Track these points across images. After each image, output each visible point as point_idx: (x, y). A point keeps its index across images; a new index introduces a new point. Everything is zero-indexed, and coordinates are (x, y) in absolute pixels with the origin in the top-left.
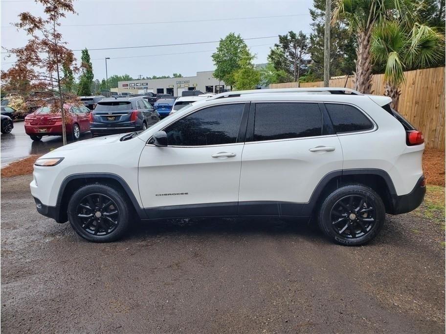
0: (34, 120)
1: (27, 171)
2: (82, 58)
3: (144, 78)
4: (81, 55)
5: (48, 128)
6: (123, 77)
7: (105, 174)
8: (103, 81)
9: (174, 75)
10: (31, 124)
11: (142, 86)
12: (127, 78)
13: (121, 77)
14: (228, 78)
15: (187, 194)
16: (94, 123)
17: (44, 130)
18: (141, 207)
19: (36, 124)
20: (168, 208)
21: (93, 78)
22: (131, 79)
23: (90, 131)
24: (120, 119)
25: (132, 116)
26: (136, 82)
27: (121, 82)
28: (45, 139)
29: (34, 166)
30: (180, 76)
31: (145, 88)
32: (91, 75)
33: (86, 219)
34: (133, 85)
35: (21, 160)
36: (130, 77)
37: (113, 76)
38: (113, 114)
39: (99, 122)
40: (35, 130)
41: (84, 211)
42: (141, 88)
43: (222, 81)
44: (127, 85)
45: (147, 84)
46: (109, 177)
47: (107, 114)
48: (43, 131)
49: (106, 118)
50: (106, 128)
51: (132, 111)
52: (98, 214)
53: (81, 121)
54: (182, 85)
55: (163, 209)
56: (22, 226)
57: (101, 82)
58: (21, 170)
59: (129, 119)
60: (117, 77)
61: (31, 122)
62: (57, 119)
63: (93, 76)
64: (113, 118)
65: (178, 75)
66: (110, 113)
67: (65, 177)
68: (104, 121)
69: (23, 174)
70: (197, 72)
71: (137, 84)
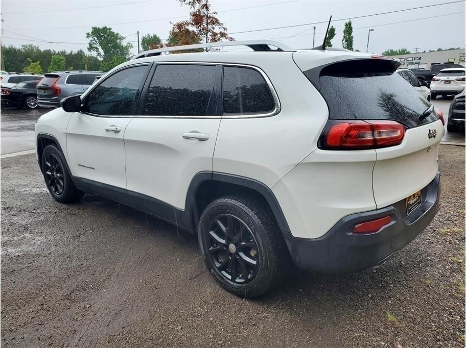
2: (344, 32)
4: (344, 28)
6: (399, 51)
11: (414, 61)
12: (403, 52)
13: (396, 51)
15: (94, 169)
31: (416, 63)
33: (50, 176)
34: (403, 59)
42: (412, 64)
45: (420, 58)
60: (392, 51)
71: (408, 59)
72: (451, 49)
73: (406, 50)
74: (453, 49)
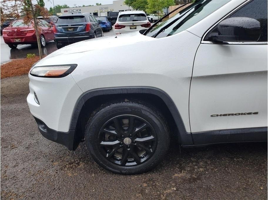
0: (10, 32)
1: (12, 74)
3: (77, 7)
5: (22, 38)
6: (63, 6)
7: (142, 89)
8: (51, 8)
9: (97, 4)
10: (8, 35)
11: (77, 12)
12: (66, 7)
14: (135, 4)
15: (256, 113)
16: (58, 33)
17: (19, 40)
18: (188, 131)
19: (12, 36)
20: (226, 133)
21: (44, 6)
22: (68, 7)
23: (53, 41)
24: (78, 30)
25: (87, 27)
26: (72, 9)
27: (63, 9)
28: (19, 47)
29: (30, 76)
30: (100, 4)
32: (42, 3)
33: (111, 147)
34: (71, 11)
35: (4, 64)
36: (68, 6)
37: (56, 6)
38: (72, 26)
39: (61, 33)
40: (12, 40)
41: (107, 136)
43: (131, 7)
44: (67, 11)
45: (80, 10)
46: (148, 92)
47: (67, 26)
48: (17, 41)
49: (66, 29)
50: (67, 37)
51: (86, 23)
52: (127, 141)
53: (46, 33)
54: (104, 10)
55: (218, 133)
56: (21, 142)
57: (49, 10)
58: (7, 73)
59: (85, 30)
60: (59, 6)
61: (7, 34)
62: (28, 31)
63: (44, 4)
64: (72, 29)
65: (99, 4)
66: (70, 25)
67: (82, 93)
68: (65, 32)
69: (9, 77)
70: (114, 1)
71: (74, 11)
72: (89, 6)
73: (67, 5)
74: (91, 6)
